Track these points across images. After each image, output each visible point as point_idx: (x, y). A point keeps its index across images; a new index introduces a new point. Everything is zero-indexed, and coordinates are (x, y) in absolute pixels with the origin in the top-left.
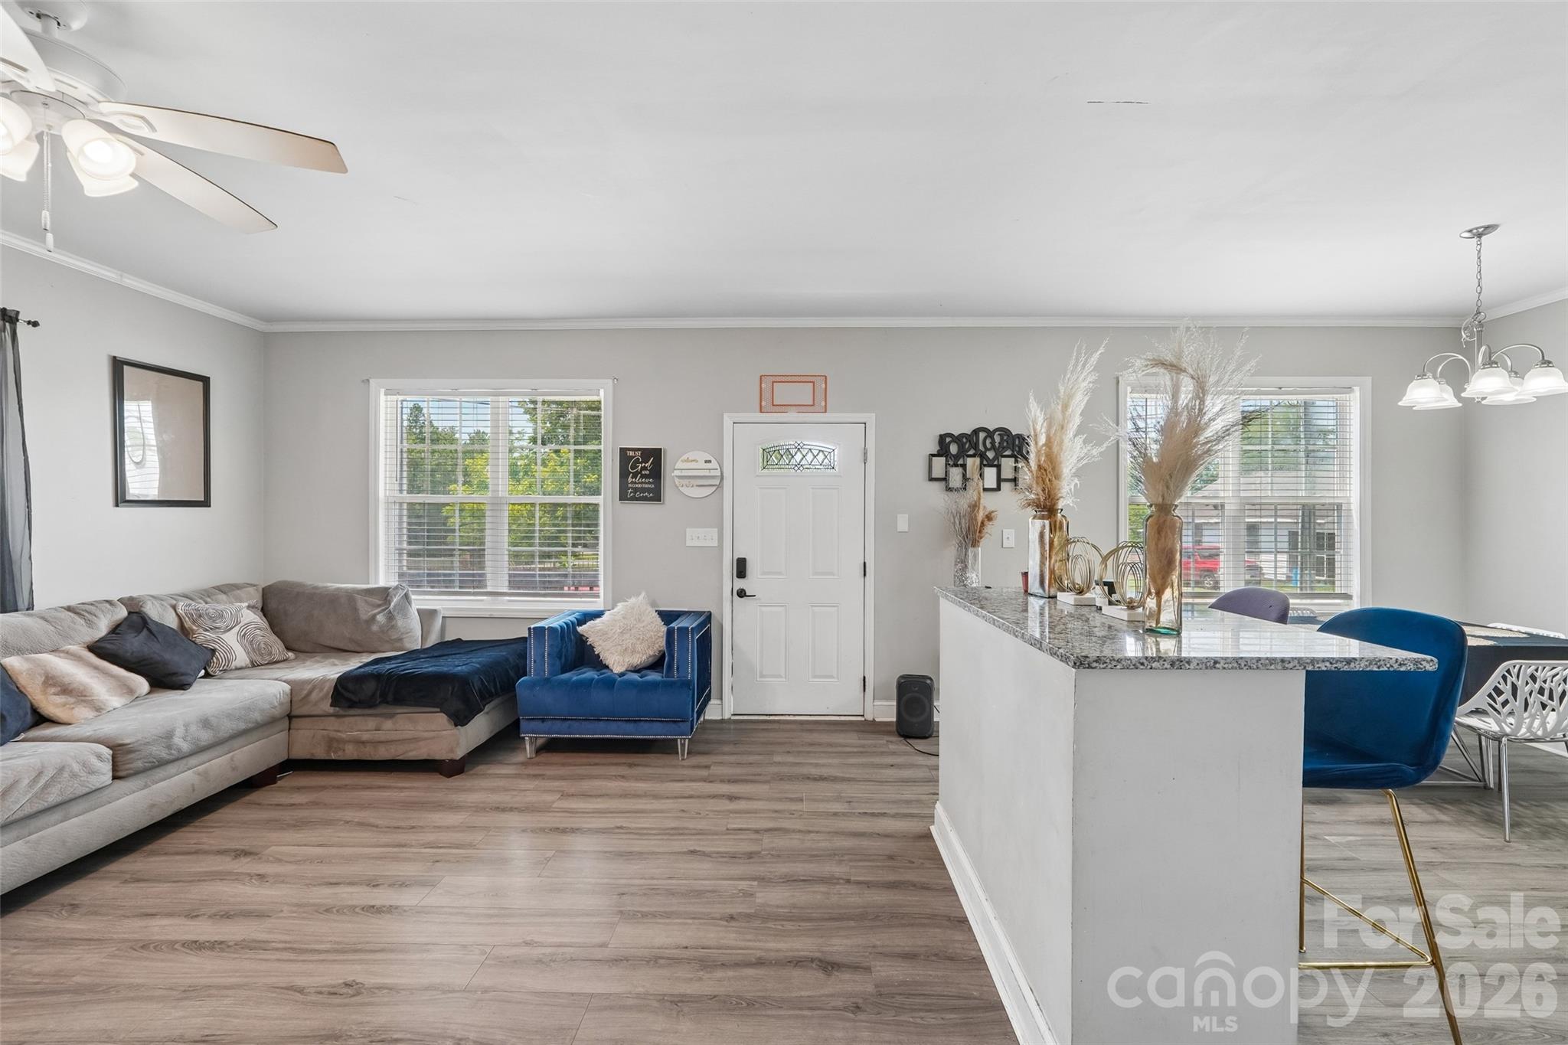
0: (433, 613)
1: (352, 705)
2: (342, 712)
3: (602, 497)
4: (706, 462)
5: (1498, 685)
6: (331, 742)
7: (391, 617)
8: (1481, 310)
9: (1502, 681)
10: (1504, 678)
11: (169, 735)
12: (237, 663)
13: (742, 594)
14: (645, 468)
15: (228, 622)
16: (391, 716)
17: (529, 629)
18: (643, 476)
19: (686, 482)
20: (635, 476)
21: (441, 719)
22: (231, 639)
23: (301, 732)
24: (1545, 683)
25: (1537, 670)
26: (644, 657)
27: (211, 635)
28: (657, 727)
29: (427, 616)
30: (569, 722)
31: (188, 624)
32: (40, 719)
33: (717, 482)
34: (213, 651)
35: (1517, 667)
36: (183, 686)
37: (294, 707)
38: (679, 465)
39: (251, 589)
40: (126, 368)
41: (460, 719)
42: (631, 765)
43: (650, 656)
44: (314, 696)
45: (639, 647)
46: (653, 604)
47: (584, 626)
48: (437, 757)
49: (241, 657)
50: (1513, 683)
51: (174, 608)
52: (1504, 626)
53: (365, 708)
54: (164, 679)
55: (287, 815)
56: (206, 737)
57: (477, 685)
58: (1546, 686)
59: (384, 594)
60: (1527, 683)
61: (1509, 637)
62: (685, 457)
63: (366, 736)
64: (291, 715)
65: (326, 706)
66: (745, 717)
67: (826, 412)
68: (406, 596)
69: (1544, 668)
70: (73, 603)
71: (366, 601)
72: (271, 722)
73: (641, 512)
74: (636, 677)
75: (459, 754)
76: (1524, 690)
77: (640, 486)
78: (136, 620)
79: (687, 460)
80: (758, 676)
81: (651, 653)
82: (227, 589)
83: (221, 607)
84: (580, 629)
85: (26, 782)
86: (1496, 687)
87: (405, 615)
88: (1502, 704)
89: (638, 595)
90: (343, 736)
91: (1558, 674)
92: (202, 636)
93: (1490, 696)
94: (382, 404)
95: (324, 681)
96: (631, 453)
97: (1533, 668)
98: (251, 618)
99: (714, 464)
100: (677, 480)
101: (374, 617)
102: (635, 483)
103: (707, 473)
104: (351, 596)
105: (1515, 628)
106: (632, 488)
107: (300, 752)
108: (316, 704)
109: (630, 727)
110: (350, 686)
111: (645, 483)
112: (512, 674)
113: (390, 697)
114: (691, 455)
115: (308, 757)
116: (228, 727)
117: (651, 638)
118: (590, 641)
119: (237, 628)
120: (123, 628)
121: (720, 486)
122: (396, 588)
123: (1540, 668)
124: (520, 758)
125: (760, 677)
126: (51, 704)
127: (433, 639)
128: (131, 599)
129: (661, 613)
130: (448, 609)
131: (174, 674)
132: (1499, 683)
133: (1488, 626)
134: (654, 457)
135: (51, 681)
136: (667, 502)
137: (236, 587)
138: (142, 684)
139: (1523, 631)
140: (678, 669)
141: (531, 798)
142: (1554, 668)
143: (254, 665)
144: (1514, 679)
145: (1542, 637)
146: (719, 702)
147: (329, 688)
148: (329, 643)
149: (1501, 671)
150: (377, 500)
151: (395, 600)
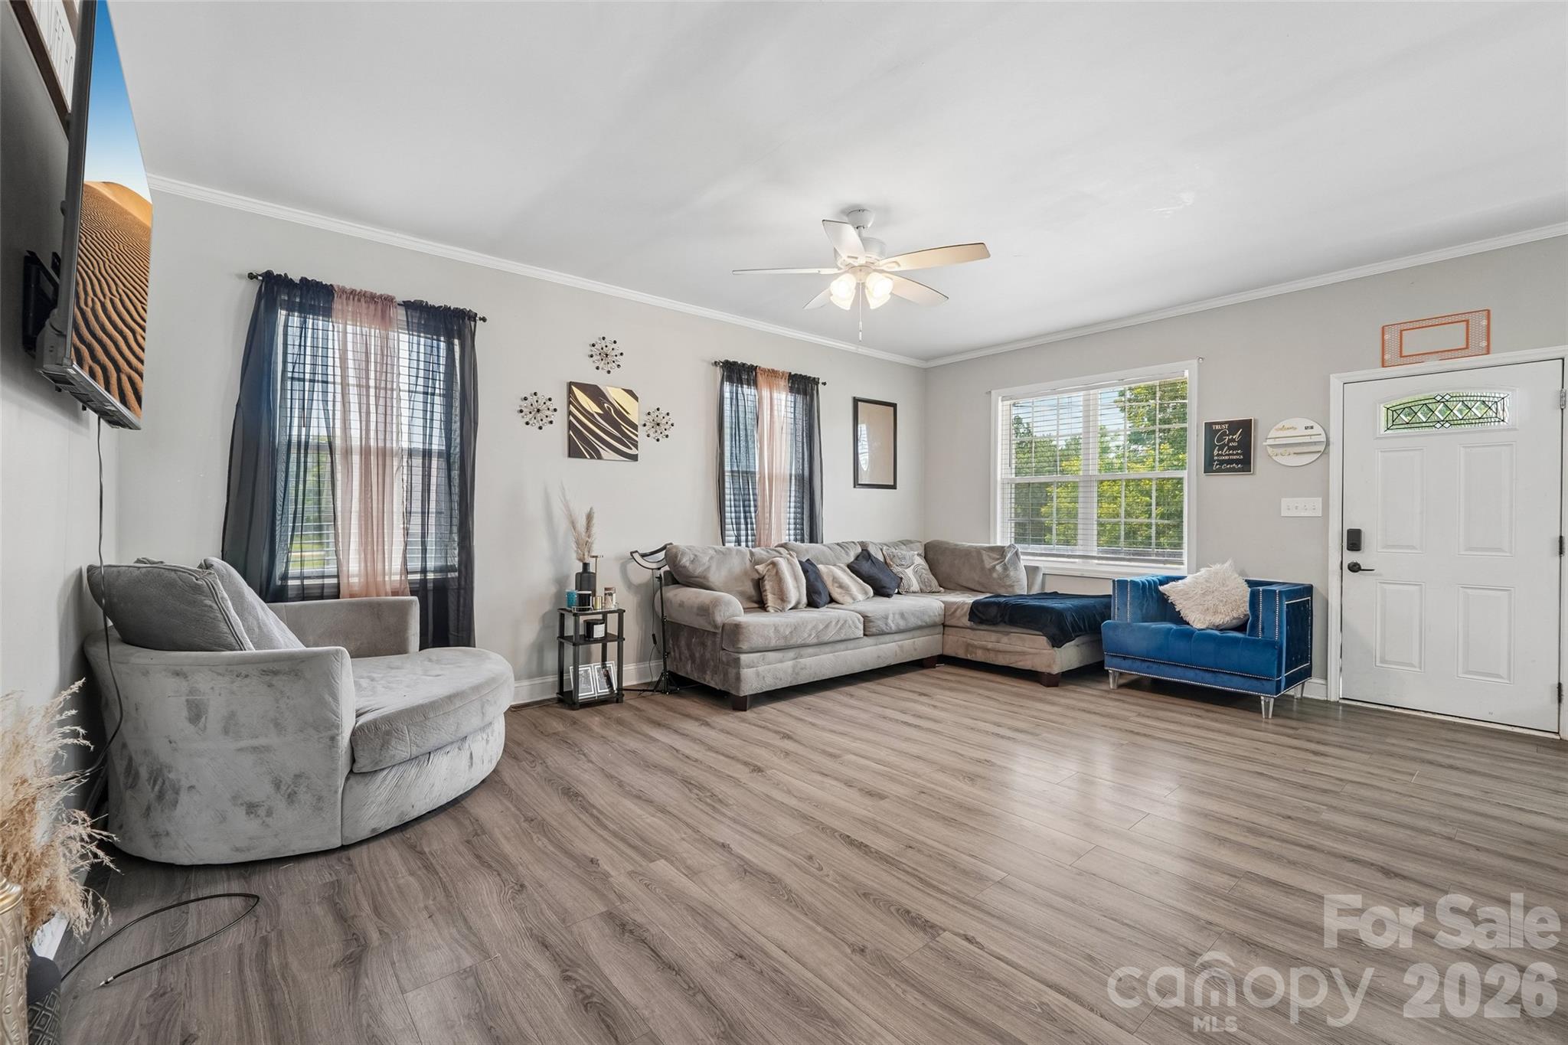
0: (1036, 569)
1: (982, 622)
2: (975, 626)
3: (1186, 472)
4: (1306, 428)
6: (968, 646)
7: (1005, 568)
11: (886, 618)
12: (912, 589)
13: (1355, 568)
14: (1233, 440)
15: (909, 562)
16: (1008, 633)
17: (1114, 581)
18: (1230, 448)
19: (1282, 450)
20: (1221, 448)
21: (1042, 641)
22: (909, 572)
23: (951, 637)
26: (1227, 619)
27: (899, 569)
28: (1237, 680)
29: (1032, 571)
30: (1149, 663)
31: (888, 561)
32: (832, 600)
33: (1322, 448)
34: (901, 578)
36: (889, 596)
37: (947, 619)
38: (1272, 434)
39: (918, 544)
40: (859, 403)
41: (1057, 642)
42: (1207, 711)
43: (1234, 618)
44: (958, 613)
45: (1222, 608)
46: (1242, 574)
47: (1165, 586)
48: (1039, 670)
49: (915, 586)
51: (882, 550)
53: (990, 625)
54: (881, 591)
55: (944, 684)
56: (902, 624)
57: (1069, 618)
59: (1001, 551)
62: (1280, 425)
63: (990, 645)
64: (944, 625)
65: (965, 621)
66: (1359, 704)
67: (1488, 353)
68: (1016, 553)
70: (840, 542)
71: (990, 557)
72: (933, 625)
73: (1229, 483)
74: (1217, 633)
75: (1056, 670)
77: (1227, 458)
78: (865, 555)
79: (1283, 428)
80: (1378, 659)
81: (1235, 615)
82: (905, 543)
83: (904, 552)
84: (1161, 588)
85: (834, 623)
87: (1016, 569)
89: (1224, 562)
90: (976, 643)
92: (896, 569)
94: (1000, 408)
95: (964, 604)
96: (1218, 427)
98: (919, 561)
99: (1318, 429)
100: (1270, 450)
101: (994, 567)
102: (1222, 455)
103: (1307, 440)
104: (979, 551)
106: (1218, 460)
107: (950, 651)
108: (959, 618)
109: (1208, 676)
110: (980, 608)
111: (1233, 455)
112: (1098, 618)
113: (1007, 618)
114: (1287, 423)
115: (953, 655)
116: (913, 622)
117: (1234, 603)
118: (1171, 599)
119: (912, 567)
120: (860, 558)
121: (1325, 452)
122: (1010, 546)
124: (1104, 687)
125: (1381, 662)
126: (836, 593)
127: (1036, 590)
128: (862, 542)
129: (1248, 582)
130: (1046, 568)
131: (884, 587)
134: (1244, 428)
135: (835, 580)
136: (1257, 472)
137: (911, 542)
138: (871, 591)
140: (1263, 629)
141: (1113, 711)
143: (922, 591)
146: (1323, 682)
147: (967, 608)
148: (965, 584)
150: (996, 481)
151: (1009, 555)
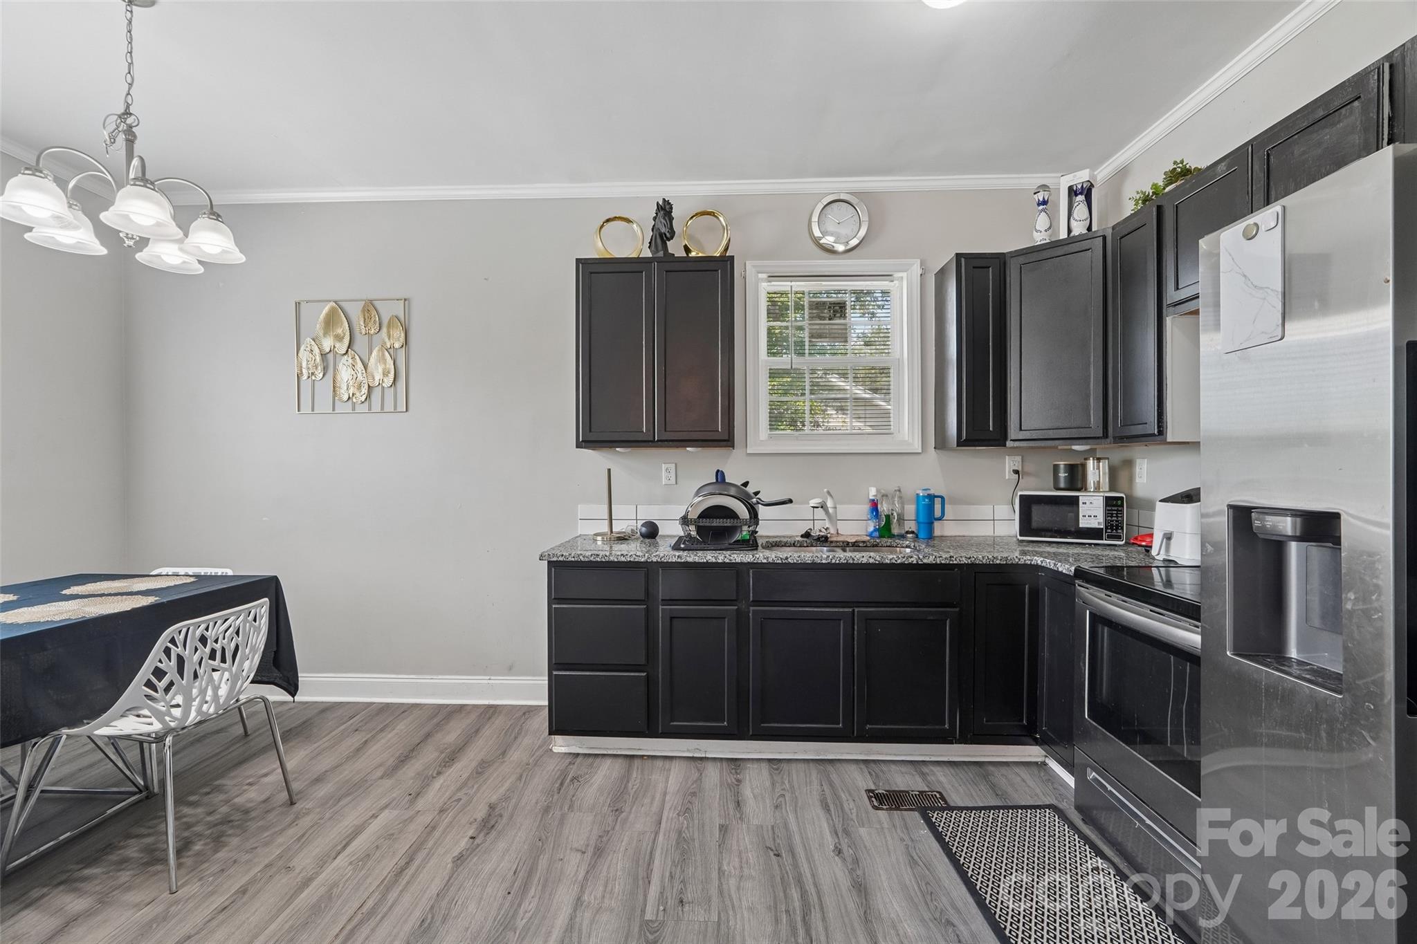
5: (159, 665)
8: (132, 110)
9: (164, 658)
10: (167, 652)
24: (217, 643)
25: (207, 629)
35: (184, 631)
50: (178, 655)
52: (170, 571)
58: (218, 646)
60: (196, 649)
61: (175, 585)
69: (216, 623)
76: (192, 659)
86: (157, 668)
88: (164, 690)
91: (231, 626)
93: (149, 684)
97: (203, 626)
105: (182, 571)
123: (211, 624)
132: (160, 661)
133: (151, 574)
139: (191, 574)
142: (226, 620)
144: (180, 650)
145: (211, 577)
149: (163, 643)
